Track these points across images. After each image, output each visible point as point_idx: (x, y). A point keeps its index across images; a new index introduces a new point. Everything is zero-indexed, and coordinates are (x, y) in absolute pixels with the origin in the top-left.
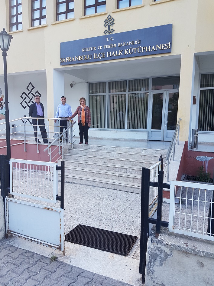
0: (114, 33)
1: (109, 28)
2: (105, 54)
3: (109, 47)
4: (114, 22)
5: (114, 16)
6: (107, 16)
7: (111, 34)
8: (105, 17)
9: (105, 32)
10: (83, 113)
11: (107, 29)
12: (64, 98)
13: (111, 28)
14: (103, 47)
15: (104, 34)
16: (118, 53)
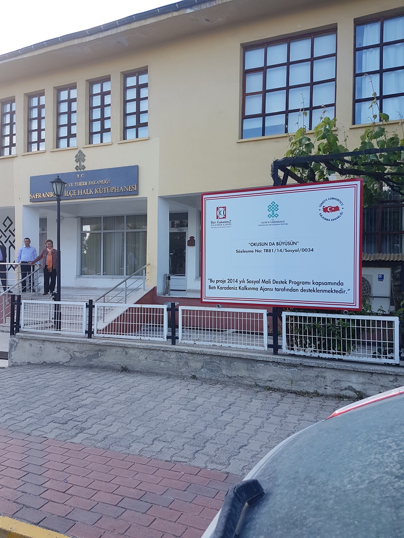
0: (85, 170)
1: (80, 164)
2: (77, 192)
3: (80, 185)
4: (85, 158)
5: (84, 152)
6: (78, 150)
7: (82, 170)
8: (76, 152)
9: (77, 168)
10: (49, 257)
11: (78, 164)
12: (28, 240)
13: (82, 164)
14: (74, 184)
15: (76, 171)
16: (89, 192)
